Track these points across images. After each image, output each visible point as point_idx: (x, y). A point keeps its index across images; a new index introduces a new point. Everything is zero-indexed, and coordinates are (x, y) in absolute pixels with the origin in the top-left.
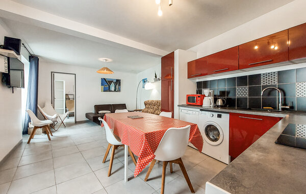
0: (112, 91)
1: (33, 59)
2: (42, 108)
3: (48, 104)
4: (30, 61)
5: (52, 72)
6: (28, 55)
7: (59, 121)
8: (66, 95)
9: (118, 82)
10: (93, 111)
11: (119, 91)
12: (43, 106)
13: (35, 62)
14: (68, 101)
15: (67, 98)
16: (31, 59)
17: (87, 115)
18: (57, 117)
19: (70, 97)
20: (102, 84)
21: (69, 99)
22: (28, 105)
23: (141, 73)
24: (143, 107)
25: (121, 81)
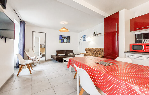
0: (65, 43)
1: (22, 23)
2: (27, 52)
3: (31, 50)
4: (20, 24)
5: (33, 32)
6: (19, 20)
7: (37, 60)
8: (40, 45)
9: (68, 38)
10: (55, 54)
11: (69, 42)
12: (28, 51)
13: (23, 25)
14: (41, 48)
15: (41, 47)
16: (21, 23)
17: (52, 56)
18: (35, 58)
19: (43, 46)
20: (60, 39)
21: (42, 47)
22: (19, 50)
23: (81, 32)
24: (85, 52)
25: (70, 37)
